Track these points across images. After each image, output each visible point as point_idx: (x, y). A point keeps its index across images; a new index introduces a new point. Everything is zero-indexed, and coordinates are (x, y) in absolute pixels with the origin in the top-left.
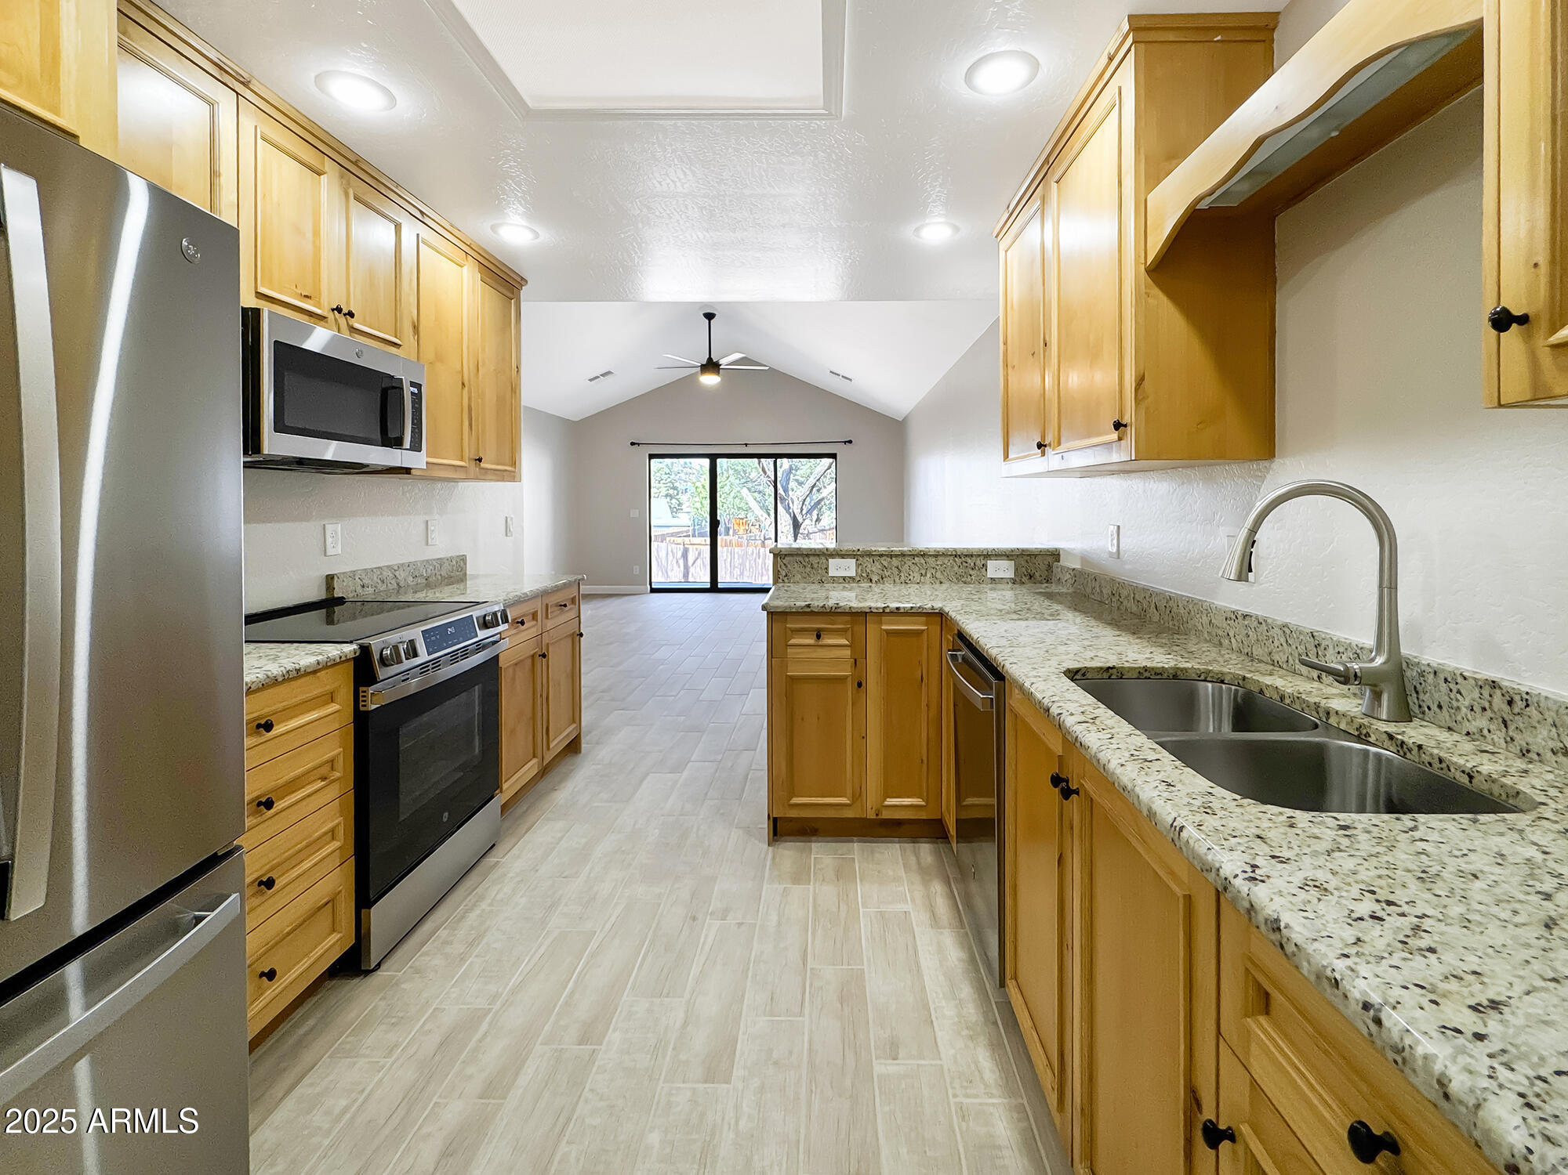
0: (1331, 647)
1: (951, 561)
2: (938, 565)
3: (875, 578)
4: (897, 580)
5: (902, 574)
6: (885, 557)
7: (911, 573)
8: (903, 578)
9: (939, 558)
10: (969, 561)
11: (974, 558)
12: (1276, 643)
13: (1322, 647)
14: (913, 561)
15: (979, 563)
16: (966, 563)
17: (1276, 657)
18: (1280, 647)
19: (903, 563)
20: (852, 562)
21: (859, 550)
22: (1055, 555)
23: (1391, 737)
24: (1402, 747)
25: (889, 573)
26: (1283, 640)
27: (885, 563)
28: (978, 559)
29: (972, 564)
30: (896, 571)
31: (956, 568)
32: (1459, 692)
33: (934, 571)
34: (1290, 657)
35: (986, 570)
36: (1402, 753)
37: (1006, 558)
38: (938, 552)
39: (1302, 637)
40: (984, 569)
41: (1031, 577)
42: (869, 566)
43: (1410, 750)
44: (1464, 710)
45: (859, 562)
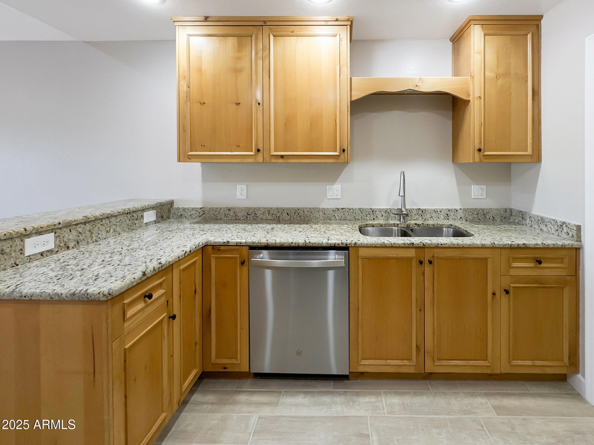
0: (378, 211)
1: (125, 217)
2: (117, 222)
3: (71, 245)
4: (90, 241)
5: (93, 235)
6: (80, 225)
7: (100, 232)
8: (94, 239)
9: (118, 217)
10: (135, 215)
11: (137, 213)
12: (357, 214)
13: (375, 211)
14: (102, 223)
15: (140, 215)
16: (133, 216)
17: (357, 218)
18: (359, 214)
19: (94, 226)
20: (51, 236)
21: (60, 223)
22: (171, 203)
23: (416, 224)
24: (419, 225)
25: (84, 237)
26: (360, 212)
27: (80, 230)
28: (139, 212)
29: (136, 217)
30: (88, 233)
31: (128, 221)
32: (412, 212)
33: (114, 227)
34: (363, 216)
35: (143, 219)
36: (418, 226)
37: (151, 209)
38: (120, 213)
39: (367, 210)
40: (142, 218)
41: (162, 217)
42: (66, 236)
43: (420, 225)
44: (413, 215)
45: (57, 234)
